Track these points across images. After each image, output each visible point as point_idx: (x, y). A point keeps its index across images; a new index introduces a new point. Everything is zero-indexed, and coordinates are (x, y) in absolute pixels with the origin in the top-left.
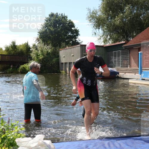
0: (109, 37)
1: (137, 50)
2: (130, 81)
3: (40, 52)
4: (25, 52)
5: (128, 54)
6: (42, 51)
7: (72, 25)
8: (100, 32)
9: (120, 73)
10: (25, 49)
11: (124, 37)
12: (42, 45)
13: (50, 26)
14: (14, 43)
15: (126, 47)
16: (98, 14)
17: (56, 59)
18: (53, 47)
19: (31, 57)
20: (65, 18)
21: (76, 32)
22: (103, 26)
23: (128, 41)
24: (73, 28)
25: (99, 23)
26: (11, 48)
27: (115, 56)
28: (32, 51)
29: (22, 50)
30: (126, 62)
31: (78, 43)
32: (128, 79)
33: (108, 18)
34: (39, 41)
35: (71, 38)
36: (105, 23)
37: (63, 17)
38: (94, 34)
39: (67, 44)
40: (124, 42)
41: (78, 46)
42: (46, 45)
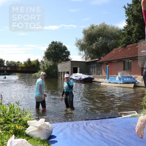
0: (88, 56)
1: (106, 64)
2: (102, 83)
3: (45, 65)
4: (36, 65)
5: (100, 67)
6: (47, 65)
7: (65, 48)
8: (83, 53)
9: (95, 79)
10: (36, 63)
11: (97, 56)
12: (47, 61)
13: (52, 49)
14: (29, 60)
15: (99, 62)
16: (82, 42)
17: (55, 69)
18: (53, 62)
19: (40, 69)
20: (61, 44)
21: (68, 53)
22: (85, 50)
23: (100, 59)
24: (66, 51)
25: (82, 47)
26: (27, 63)
27: (92, 68)
28: (41, 64)
29: (34, 64)
30: (99, 72)
31: (69, 60)
32: (100, 82)
33: (88, 44)
34: (45, 58)
35: (65, 56)
36: (86, 48)
37: (60, 44)
38: (79, 54)
39: (63, 60)
40: (98, 59)
41: (69, 61)
42: (49, 61)
